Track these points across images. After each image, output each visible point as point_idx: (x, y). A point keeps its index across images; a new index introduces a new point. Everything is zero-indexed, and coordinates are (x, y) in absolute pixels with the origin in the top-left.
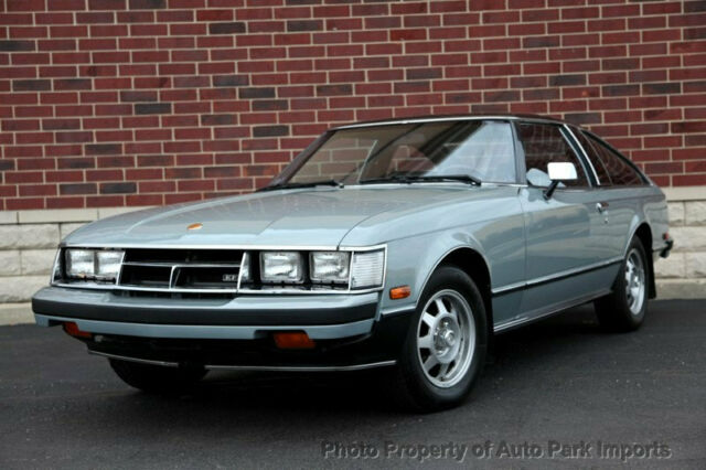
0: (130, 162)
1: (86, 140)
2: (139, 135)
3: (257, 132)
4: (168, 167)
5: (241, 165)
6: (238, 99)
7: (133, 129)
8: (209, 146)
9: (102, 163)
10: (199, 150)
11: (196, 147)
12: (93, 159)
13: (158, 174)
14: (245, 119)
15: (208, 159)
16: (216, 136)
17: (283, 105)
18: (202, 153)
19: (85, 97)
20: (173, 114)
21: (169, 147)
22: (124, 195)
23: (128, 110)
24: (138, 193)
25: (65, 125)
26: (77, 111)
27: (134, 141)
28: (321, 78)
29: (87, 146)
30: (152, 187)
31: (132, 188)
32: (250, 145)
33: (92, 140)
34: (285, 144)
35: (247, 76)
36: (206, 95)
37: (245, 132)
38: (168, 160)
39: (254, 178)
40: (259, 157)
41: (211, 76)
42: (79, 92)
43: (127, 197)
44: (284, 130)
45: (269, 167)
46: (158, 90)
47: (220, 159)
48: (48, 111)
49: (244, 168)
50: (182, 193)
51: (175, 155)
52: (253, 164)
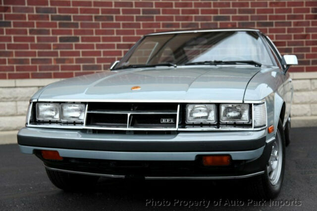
3: (61, 39)
4: (10, 58)
6: (50, 21)
8: (33, 47)
11: (26, 47)
13: (4, 61)
14: (54, 32)
15: (34, 54)
16: (38, 41)
17: (76, 25)
18: (30, 50)
20: (12, 28)
21: (10, 46)
28: (97, 11)
32: (57, 47)
34: (77, 47)
35: (56, 8)
36: (32, 17)
37: (55, 39)
38: (10, 54)
39: (60, 65)
40: (62, 54)
41: (35, 7)
44: (77, 39)
45: (68, 59)
46: (3, 13)
47: (40, 54)
49: (54, 59)
50: (18, 72)
51: (14, 51)
52: (59, 57)
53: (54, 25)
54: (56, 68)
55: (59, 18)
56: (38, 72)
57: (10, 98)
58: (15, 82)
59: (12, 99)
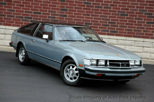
0: (117, 26)
1: (109, 20)
2: (120, 21)
3: (147, 23)
4: (126, 28)
5: (142, 30)
6: (144, 15)
7: (119, 19)
8: (135, 25)
9: (111, 26)
10: (133, 25)
11: (132, 25)
12: (109, 25)
13: (123, 30)
14: (145, 19)
15: (135, 28)
16: (137, 23)
18: (134, 26)
19: (110, 11)
20: (129, 17)
21: (126, 24)
22: (115, 33)
23: (119, 15)
24: (118, 33)
25: (104, 16)
26: (108, 14)
27: (119, 22)
29: (108, 22)
30: (121, 32)
31: (117, 32)
32: (145, 25)
33: (110, 21)
35: (147, 10)
36: (137, 13)
37: (144, 22)
38: (126, 27)
39: (145, 33)
40: (146, 28)
41: (138, 9)
42: (108, 10)
43: (116, 34)
45: (148, 31)
46: (126, 11)
47: (137, 28)
48: (101, 13)
49: (143, 30)
50: (128, 34)
51: (128, 26)
52: (145, 30)
53: (145, 17)
54: (143, 34)
55: (148, 14)
56: (136, 35)
57: (123, 44)
58: (126, 38)
59: (124, 45)
